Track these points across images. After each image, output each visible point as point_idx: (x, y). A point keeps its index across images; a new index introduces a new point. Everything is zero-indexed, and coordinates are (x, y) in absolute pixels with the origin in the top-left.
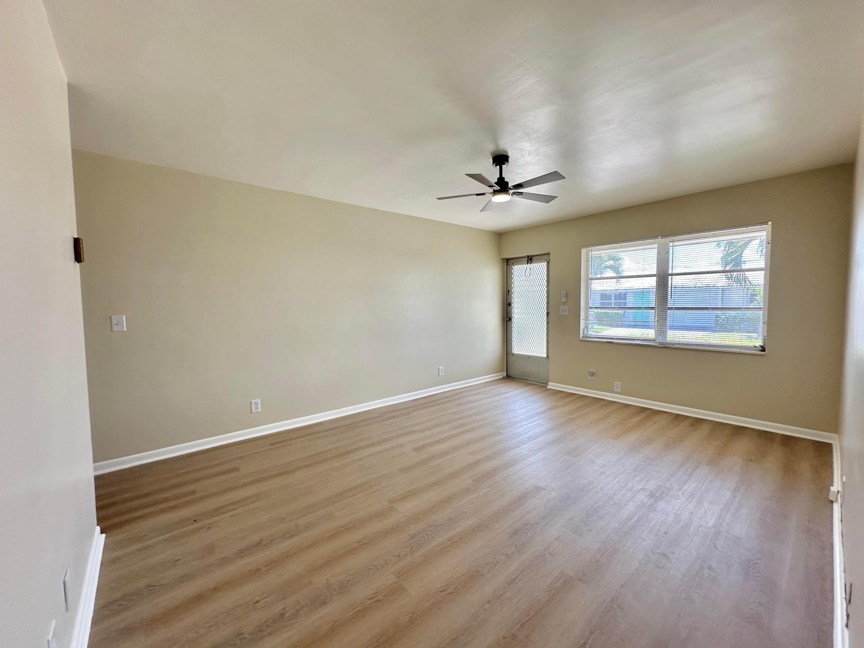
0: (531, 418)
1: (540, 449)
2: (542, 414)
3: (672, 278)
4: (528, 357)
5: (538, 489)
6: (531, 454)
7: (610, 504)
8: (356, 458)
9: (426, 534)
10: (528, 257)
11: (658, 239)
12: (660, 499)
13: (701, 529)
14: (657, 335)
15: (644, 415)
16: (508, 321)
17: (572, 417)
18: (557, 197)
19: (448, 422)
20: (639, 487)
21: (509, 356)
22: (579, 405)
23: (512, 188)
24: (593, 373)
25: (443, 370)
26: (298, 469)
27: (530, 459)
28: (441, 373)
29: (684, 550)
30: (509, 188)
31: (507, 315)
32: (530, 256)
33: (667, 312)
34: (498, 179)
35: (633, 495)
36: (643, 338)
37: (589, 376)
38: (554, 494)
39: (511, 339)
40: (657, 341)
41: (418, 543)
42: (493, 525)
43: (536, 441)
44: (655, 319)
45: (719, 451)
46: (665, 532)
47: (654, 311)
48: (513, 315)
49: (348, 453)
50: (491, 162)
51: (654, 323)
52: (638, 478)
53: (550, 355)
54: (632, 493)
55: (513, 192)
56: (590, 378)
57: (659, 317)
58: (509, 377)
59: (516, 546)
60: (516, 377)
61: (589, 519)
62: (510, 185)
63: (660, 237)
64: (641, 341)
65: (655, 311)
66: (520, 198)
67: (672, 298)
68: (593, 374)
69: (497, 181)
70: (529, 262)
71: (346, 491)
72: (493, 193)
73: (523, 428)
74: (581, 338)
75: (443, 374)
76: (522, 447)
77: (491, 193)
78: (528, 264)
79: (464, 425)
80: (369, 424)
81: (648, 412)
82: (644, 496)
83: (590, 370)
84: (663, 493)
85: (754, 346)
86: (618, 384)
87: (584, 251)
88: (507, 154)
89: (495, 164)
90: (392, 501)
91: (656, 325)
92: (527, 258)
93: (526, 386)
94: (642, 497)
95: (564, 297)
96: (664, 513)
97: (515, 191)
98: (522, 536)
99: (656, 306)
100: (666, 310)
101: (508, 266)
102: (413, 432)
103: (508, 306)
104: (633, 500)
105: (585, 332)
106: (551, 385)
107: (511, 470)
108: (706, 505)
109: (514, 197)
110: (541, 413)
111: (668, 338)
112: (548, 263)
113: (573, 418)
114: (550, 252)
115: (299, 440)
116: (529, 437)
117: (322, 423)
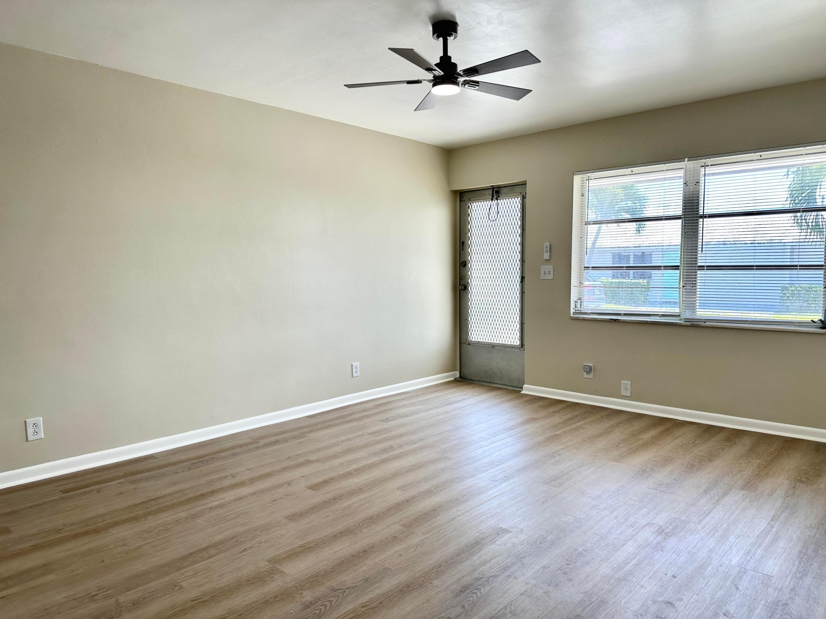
0: (495, 437)
1: (506, 479)
2: (513, 429)
3: (703, 221)
4: (493, 347)
5: (501, 532)
6: (492, 485)
7: (601, 545)
8: (215, 503)
9: (329, 601)
10: (493, 188)
11: (684, 161)
12: (671, 536)
13: (721, 569)
14: (682, 308)
15: (661, 428)
16: (461, 291)
17: (557, 433)
18: (532, 91)
19: (366, 446)
20: (643, 522)
21: (464, 346)
22: (569, 416)
23: (462, 73)
24: (590, 368)
25: (359, 368)
26: (116, 524)
27: (490, 493)
28: (356, 372)
29: (695, 596)
30: (458, 73)
31: (461, 281)
32: (496, 188)
33: (696, 272)
34: (441, 58)
35: (634, 533)
36: (663, 312)
37: (584, 372)
38: (523, 537)
39: (467, 320)
40: (683, 316)
41: (315, 614)
42: (431, 583)
43: (500, 467)
44: (680, 283)
45: (759, 472)
46: (673, 576)
47: (678, 271)
48: (469, 281)
49: (203, 496)
50: (430, 31)
51: (678, 289)
52: (645, 511)
53: (526, 343)
54: (634, 530)
55: (465, 81)
56: (585, 375)
57: (686, 281)
58: (465, 378)
59: (463, 607)
60: (473, 378)
61: (570, 566)
62: (460, 68)
63: (687, 159)
64: (660, 317)
65: (680, 272)
66: (474, 90)
67: (704, 252)
68: (589, 370)
69: (439, 61)
70: (495, 197)
71: (200, 551)
72: (433, 80)
73: (481, 450)
74: (572, 315)
75: (358, 374)
76: (477, 477)
77: (430, 81)
78: (492, 200)
79: (391, 448)
80: (234, 455)
81: (668, 425)
82: (650, 533)
83: (585, 364)
84: (676, 527)
85: (812, 321)
86: (626, 385)
87: (577, 179)
88: (455, 20)
89: (435, 35)
90: (275, 561)
91: (681, 292)
92: (491, 190)
93: (488, 391)
94: (647, 534)
95: (547, 251)
96: (674, 552)
97: (467, 78)
98: (473, 593)
99: (681, 264)
100: (696, 269)
101: (462, 203)
102: (308, 462)
103: (462, 266)
104: (634, 538)
105: (579, 306)
106: (528, 389)
107: (460, 508)
108: (732, 539)
109: (467, 88)
110: (511, 429)
111: (697, 313)
112: (524, 198)
113: (557, 435)
114: (526, 181)
115: (113, 483)
116: (491, 462)
117: (154, 456)
